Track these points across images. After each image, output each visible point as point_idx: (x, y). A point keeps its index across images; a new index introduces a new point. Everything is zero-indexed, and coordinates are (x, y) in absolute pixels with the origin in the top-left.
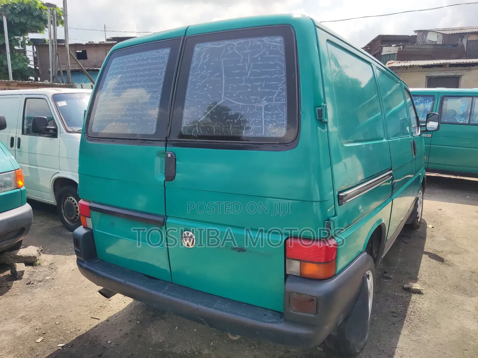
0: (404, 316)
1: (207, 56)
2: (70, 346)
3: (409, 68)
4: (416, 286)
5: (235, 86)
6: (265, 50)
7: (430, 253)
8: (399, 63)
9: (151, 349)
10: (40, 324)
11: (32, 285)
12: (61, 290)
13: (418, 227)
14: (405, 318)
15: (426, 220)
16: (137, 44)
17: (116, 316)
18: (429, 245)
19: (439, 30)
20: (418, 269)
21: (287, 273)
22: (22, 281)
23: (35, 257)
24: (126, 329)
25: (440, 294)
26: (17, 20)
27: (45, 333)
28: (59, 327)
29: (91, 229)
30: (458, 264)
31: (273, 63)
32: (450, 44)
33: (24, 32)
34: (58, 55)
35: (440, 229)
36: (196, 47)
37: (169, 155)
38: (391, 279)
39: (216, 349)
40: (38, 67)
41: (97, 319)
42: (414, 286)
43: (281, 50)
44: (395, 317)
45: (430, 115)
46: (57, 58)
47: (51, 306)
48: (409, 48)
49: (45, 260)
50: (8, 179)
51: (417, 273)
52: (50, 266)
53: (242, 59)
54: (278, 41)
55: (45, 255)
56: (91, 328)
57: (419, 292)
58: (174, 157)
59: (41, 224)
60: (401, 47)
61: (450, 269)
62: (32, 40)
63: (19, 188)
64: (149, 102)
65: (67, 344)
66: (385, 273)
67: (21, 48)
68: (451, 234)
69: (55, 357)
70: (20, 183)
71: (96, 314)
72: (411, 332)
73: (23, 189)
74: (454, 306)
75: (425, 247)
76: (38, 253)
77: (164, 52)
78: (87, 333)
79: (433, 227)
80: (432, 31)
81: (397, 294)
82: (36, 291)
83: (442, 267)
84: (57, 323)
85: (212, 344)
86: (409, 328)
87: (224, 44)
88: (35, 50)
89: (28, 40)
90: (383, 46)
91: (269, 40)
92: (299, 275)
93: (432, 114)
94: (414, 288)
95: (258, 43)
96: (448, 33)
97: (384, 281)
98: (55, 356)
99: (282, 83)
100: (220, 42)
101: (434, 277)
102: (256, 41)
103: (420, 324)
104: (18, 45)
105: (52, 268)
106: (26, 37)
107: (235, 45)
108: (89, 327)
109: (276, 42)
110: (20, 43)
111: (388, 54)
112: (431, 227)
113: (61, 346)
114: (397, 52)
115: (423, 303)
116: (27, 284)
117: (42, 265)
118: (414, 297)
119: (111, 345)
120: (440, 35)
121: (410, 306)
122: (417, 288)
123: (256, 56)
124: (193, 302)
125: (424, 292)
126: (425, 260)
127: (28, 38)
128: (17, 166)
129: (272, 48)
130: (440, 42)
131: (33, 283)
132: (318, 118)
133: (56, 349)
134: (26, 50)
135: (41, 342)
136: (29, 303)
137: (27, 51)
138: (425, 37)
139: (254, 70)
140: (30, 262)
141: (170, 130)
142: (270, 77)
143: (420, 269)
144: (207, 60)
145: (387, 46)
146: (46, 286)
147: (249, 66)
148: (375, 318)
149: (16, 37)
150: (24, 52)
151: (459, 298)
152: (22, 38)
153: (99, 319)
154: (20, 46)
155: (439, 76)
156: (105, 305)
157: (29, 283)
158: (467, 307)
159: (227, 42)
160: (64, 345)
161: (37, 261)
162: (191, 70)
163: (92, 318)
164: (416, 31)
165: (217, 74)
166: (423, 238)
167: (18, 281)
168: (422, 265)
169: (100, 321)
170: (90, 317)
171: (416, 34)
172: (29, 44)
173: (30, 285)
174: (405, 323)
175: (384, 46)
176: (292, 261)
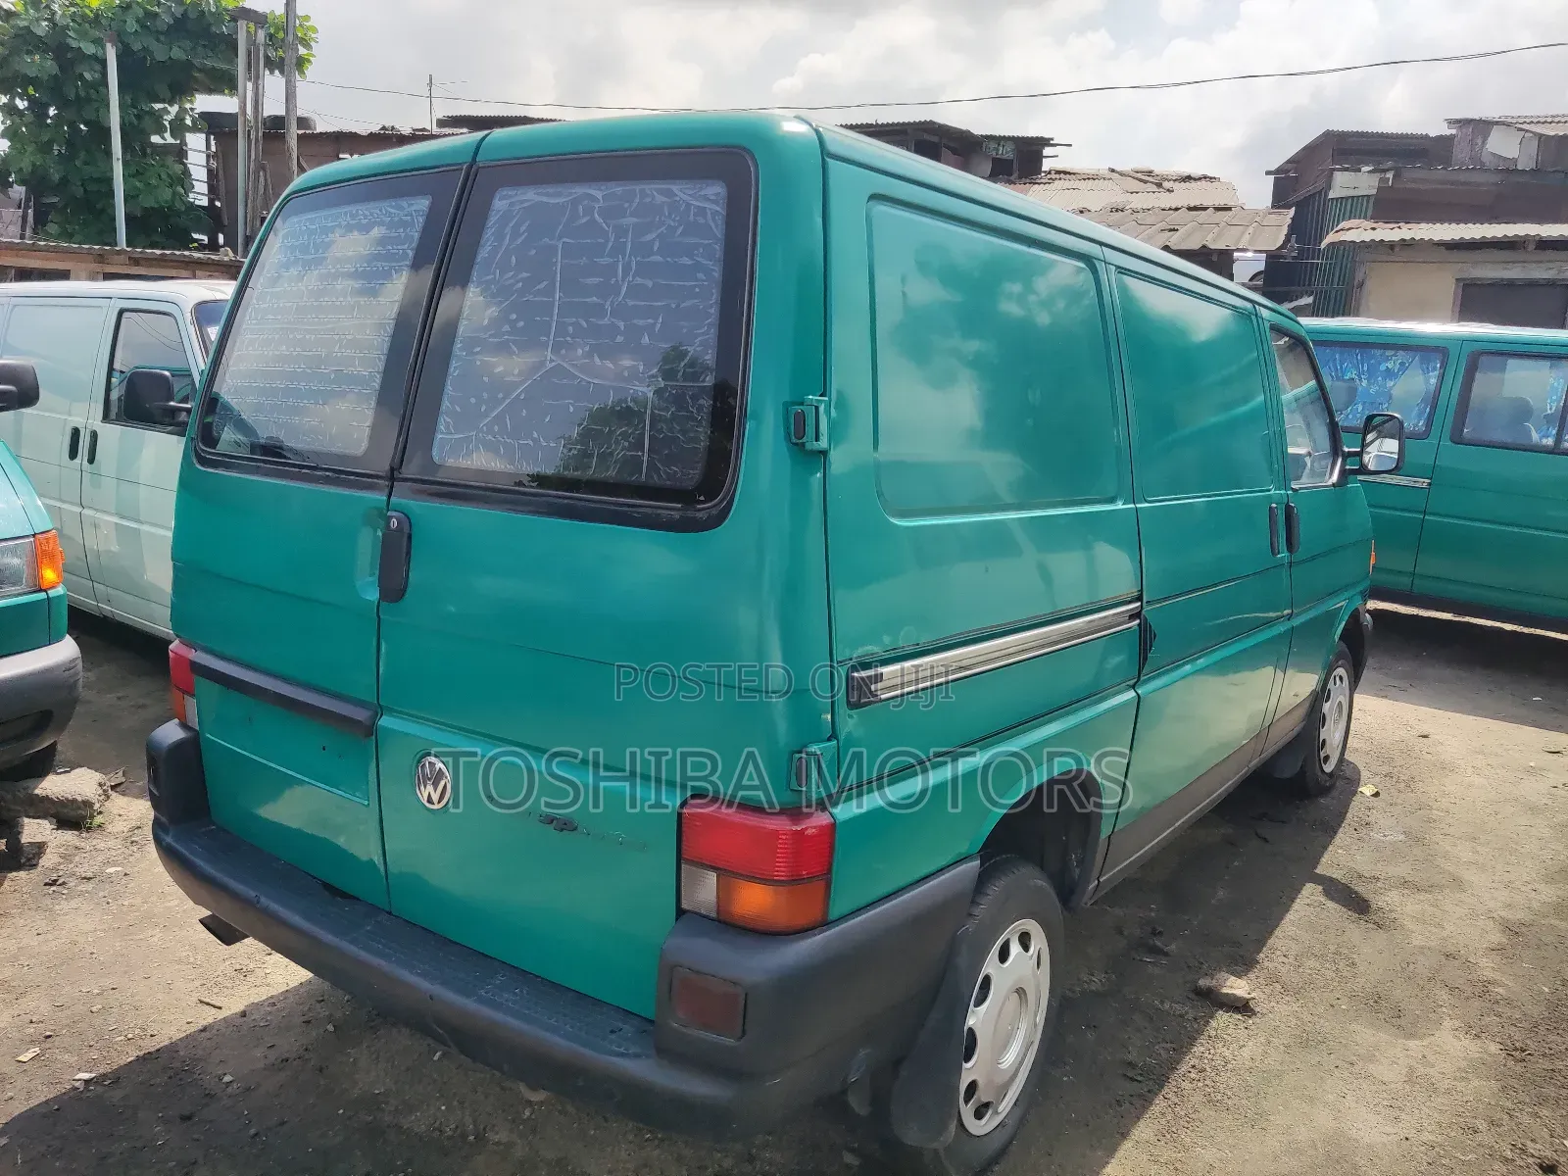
0: (1161, 1081)
1: (523, 228)
2: (110, 1081)
3: (1397, 249)
4: (1236, 987)
5: (585, 325)
6: (674, 220)
7: (1331, 879)
8: (1374, 229)
9: (341, 1111)
10: (45, 1008)
11: (60, 889)
12: (138, 910)
13: (1325, 791)
14: (1162, 1087)
15: (1361, 768)
16: (361, 177)
17: (272, 1002)
18: (1340, 851)
19: (1528, 120)
20: (1269, 930)
21: (685, 906)
22: (34, 873)
23: (87, 804)
24: (289, 1045)
25: (1310, 1018)
26: (160, 53)
27: (50, 1036)
28: (98, 1021)
29: (196, 731)
30: (1409, 924)
31: (690, 263)
32: (1559, 168)
33: (181, 90)
34: (265, 170)
35: (1399, 801)
36: (497, 196)
37: (394, 523)
38: (1166, 954)
39: (534, 1131)
40: (219, 200)
41: (214, 1007)
42: (1228, 983)
43: (717, 226)
44: (1132, 1079)
45: (1378, 418)
46: (262, 179)
47: (94, 956)
48: (1414, 181)
49: (120, 815)
50: (16, 561)
51: (1260, 943)
52: (130, 833)
53: (610, 244)
54: (709, 197)
55: (125, 799)
56: (188, 1032)
57: (1242, 1007)
58: (406, 529)
59: (142, 701)
60: (1387, 176)
61: (1380, 938)
62: (205, 116)
63: (45, 591)
64: (359, 358)
65: (104, 1076)
66: (1155, 933)
67: (170, 140)
68: (1430, 821)
69: (57, 1110)
70: (49, 575)
71: (216, 990)
72: (1167, 1134)
73: (56, 595)
74: (1338, 1063)
75: (1323, 860)
76: (101, 792)
77: (413, 208)
78: (172, 1049)
79: (1377, 795)
80: (1503, 123)
81: (1167, 1006)
82: (63, 906)
83: (1355, 931)
84: (94, 1009)
85: (527, 1113)
86: (1163, 1122)
87: (571, 194)
88: (213, 149)
89: (190, 116)
90: (1334, 170)
91: (691, 192)
92: (714, 915)
93: (1386, 418)
94: (1225, 990)
95: (660, 199)
96: (1552, 134)
97: (1141, 961)
98: (56, 1107)
99: (709, 324)
100: (559, 188)
101: (1312, 963)
102: (653, 191)
103: (1206, 1112)
104: (160, 130)
105: (132, 842)
106: (188, 106)
107: (595, 199)
108: (184, 1029)
109: (706, 198)
110: (166, 123)
111: (1347, 198)
112: (1368, 794)
113: (85, 1078)
114: (1374, 192)
115: (1241, 1043)
116: (46, 884)
117: (110, 828)
118: (1222, 1019)
119: (229, 1090)
120: (1530, 138)
121: (1195, 1049)
122: (1234, 992)
123: (649, 237)
124: (424, 975)
125: (1257, 1009)
126: (1308, 904)
127: (192, 109)
128: (43, 523)
129: (692, 218)
130: (1526, 163)
131: (64, 883)
132: (794, 440)
133: (68, 1087)
134: (184, 148)
135: (31, 1063)
136: (35, 941)
137: (191, 149)
138: (1479, 142)
139: (639, 280)
140: (73, 817)
141: (405, 448)
142: (678, 306)
143: (1278, 932)
144: (519, 241)
145: (1346, 170)
146: (101, 894)
147: (627, 269)
148: (1065, 1079)
149: (157, 106)
150: (180, 153)
151: (1365, 1035)
152: (174, 109)
153: (220, 1008)
154: (167, 135)
155: (1502, 280)
156: (251, 966)
157: (54, 883)
158: (1383, 1071)
159: (579, 190)
160: (93, 1075)
161: (92, 817)
162: (476, 267)
163: (201, 1002)
164: (1451, 122)
165: (542, 286)
166: (1329, 828)
167: (22, 874)
168: (1290, 916)
169: (221, 1015)
170: (195, 999)
171: (1454, 132)
172: (194, 129)
173: (54, 888)
174: (1158, 1102)
175: (1338, 170)
176: (699, 870)
